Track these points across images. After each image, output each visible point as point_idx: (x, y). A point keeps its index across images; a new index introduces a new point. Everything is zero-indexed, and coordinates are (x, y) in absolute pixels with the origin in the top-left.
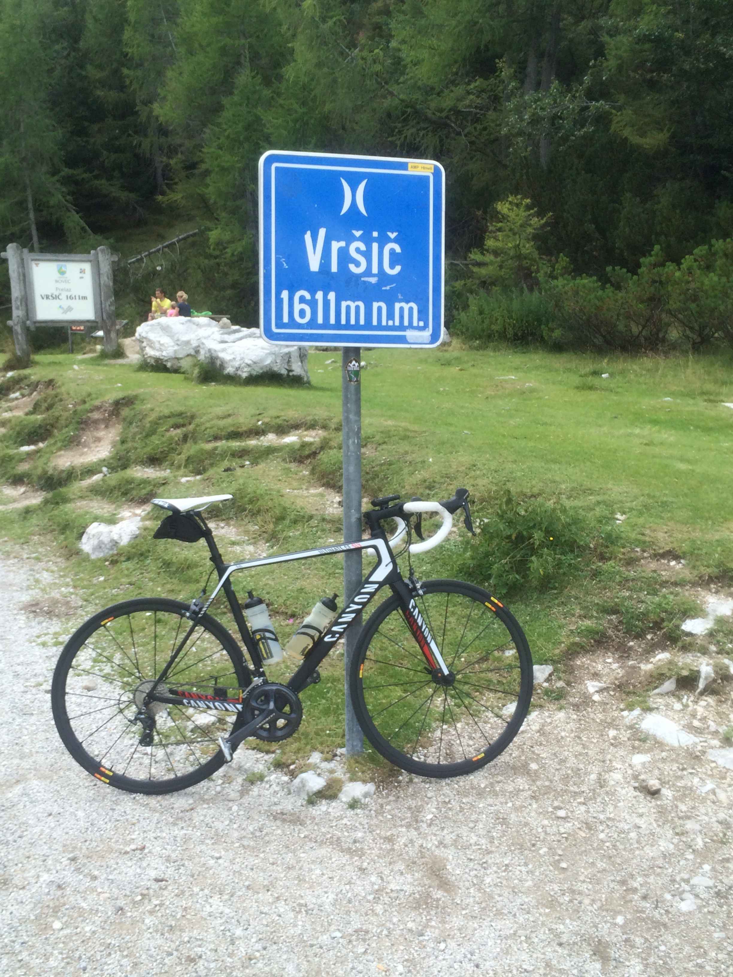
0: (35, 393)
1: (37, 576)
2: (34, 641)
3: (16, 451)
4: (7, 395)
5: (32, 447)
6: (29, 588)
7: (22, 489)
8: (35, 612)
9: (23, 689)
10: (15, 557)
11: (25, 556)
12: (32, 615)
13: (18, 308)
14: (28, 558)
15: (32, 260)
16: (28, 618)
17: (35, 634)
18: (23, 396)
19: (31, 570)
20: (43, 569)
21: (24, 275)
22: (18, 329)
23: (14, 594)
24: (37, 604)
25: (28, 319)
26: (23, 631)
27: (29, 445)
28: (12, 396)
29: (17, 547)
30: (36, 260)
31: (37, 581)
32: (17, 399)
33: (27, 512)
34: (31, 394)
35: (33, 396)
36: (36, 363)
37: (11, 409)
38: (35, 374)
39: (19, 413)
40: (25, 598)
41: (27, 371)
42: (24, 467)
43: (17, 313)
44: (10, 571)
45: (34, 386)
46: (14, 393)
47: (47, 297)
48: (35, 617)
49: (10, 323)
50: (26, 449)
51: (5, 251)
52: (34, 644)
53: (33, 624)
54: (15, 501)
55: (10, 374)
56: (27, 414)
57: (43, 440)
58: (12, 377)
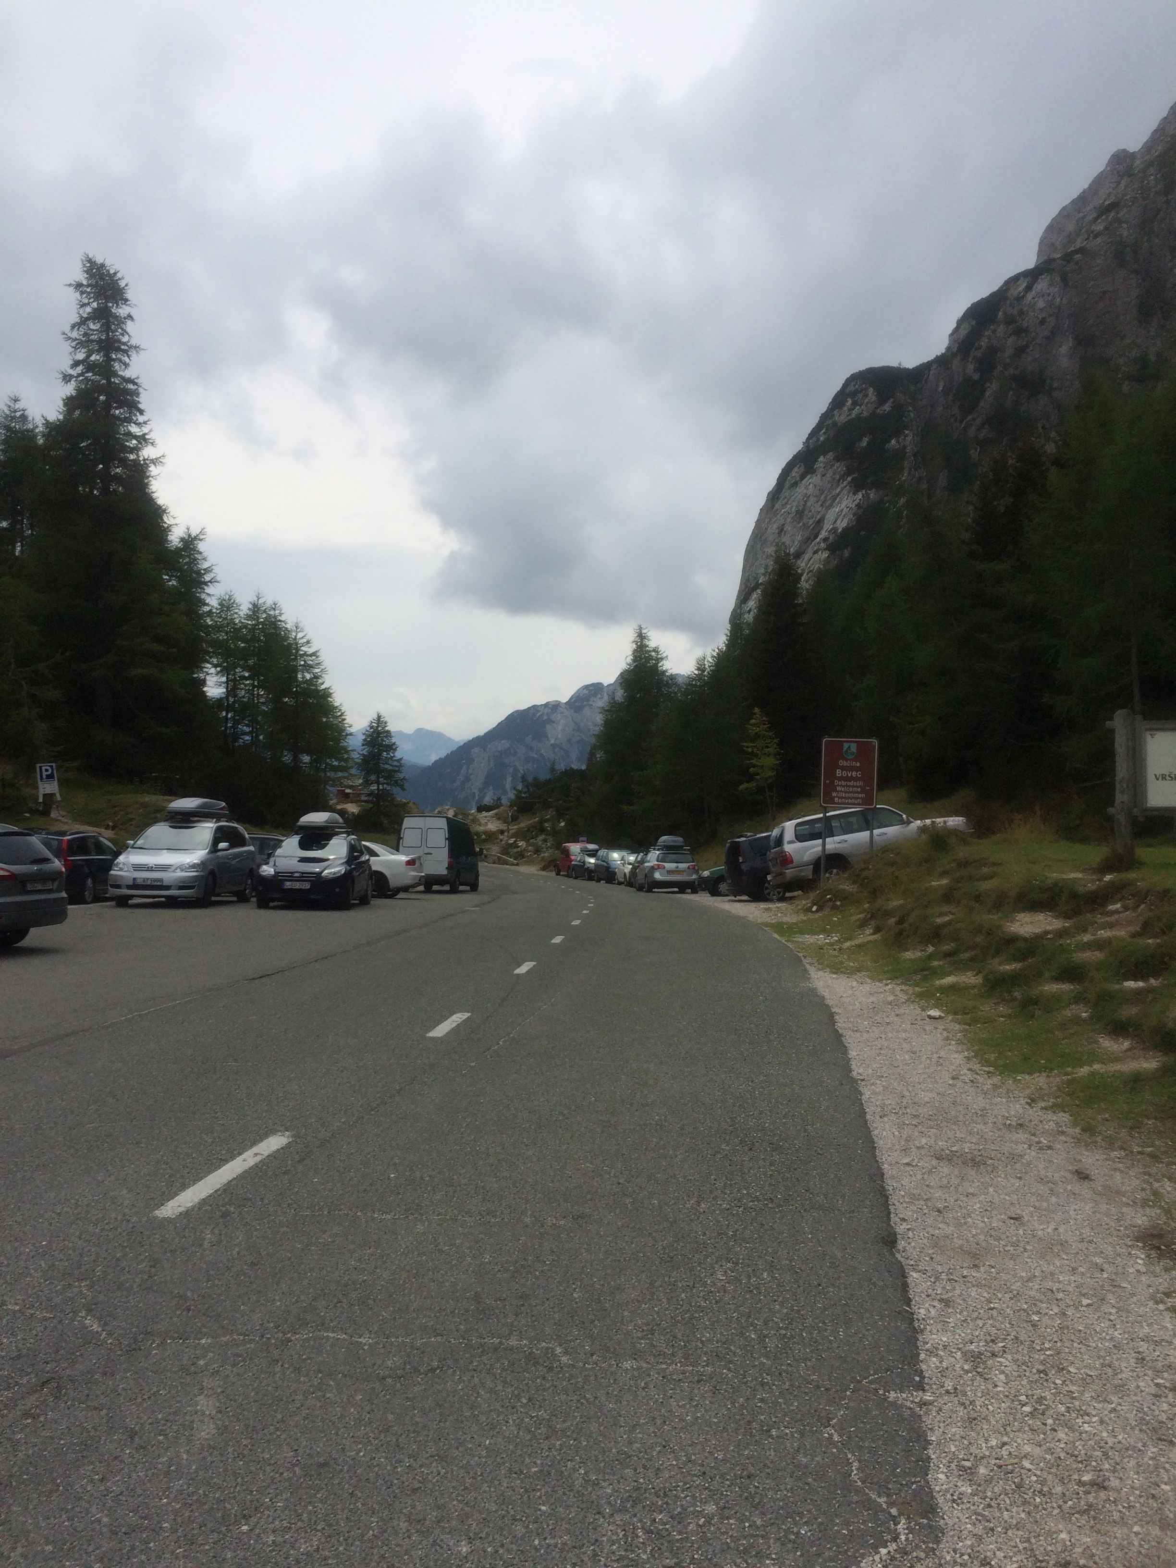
0: (1143, 906)
1: (1156, 1185)
2: (1162, 1302)
3: (1117, 987)
4: (1104, 905)
5: (1141, 984)
6: (1145, 1203)
7: (1127, 1044)
8: (1159, 1248)
9: (1153, 1390)
10: (1121, 1148)
11: (1136, 1149)
12: (1154, 1253)
13: (1122, 792)
14: (1139, 1153)
15: (1147, 730)
16: (1148, 1256)
17: (1161, 1289)
18: (1126, 908)
19: (1145, 1174)
20: (1164, 1176)
21: (1134, 749)
22: (1122, 819)
23: (1124, 1210)
24: (1160, 1236)
25: (1135, 806)
26: (1143, 1278)
27: (1136, 980)
28: (1111, 907)
29: (1124, 1132)
30: (1151, 729)
31: (1156, 1193)
32: (1117, 912)
33: (1136, 1081)
34: (1139, 906)
35: (1139, 910)
36: (1141, 864)
37: (1111, 926)
38: (1143, 879)
39: (1122, 933)
40: (1141, 1219)
41: (1132, 875)
42: (1130, 1011)
43: (1121, 798)
44: (1115, 1170)
45: (1142, 897)
46: (1115, 903)
47: (1164, 777)
48: (1159, 1258)
49: (1111, 810)
50: (1131, 984)
51: (1111, 719)
52: (1161, 1307)
53: (1158, 1269)
54: (1117, 1060)
55: (1108, 878)
56: (1134, 936)
57: (1156, 974)
58: (1111, 882)
